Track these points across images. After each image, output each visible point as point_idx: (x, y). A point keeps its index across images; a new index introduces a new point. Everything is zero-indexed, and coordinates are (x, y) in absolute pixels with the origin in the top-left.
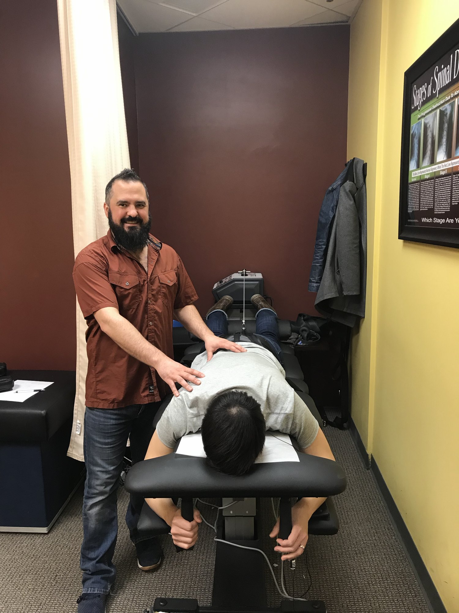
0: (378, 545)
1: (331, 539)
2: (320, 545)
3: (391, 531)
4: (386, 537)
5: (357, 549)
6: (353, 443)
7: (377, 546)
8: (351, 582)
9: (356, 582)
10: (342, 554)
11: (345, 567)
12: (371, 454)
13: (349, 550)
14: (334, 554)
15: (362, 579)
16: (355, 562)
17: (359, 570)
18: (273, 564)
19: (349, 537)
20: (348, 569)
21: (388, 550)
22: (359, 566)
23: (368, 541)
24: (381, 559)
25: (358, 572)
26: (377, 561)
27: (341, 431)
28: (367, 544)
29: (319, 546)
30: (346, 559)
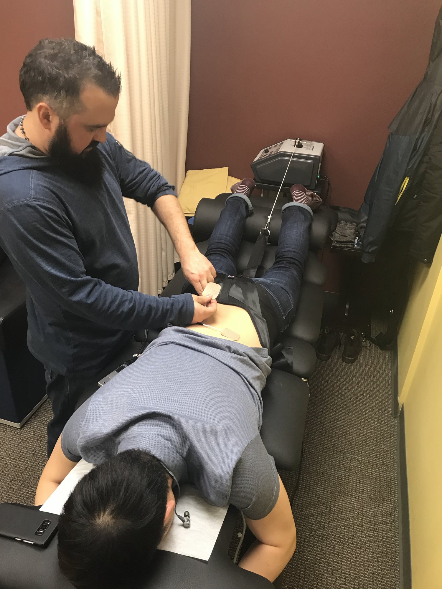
0: (369, 536)
1: (315, 513)
2: (300, 518)
3: (393, 520)
4: (384, 526)
5: (343, 536)
6: (390, 374)
7: (369, 538)
8: (319, 584)
9: (325, 585)
10: (322, 539)
11: (319, 560)
12: (403, 404)
13: (333, 535)
14: (312, 536)
15: (334, 583)
16: (333, 555)
17: (335, 569)
18: (238, 533)
19: (339, 515)
20: (322, 563)
21: (380, 547)
22: (336, 562)
23: (360, 526)
24: (367, 558)
25: (333, 571)
26: (361, 561)
27: (381, 351)
28: (358, 531)
29: (299, 520)
30: (324, 548)
